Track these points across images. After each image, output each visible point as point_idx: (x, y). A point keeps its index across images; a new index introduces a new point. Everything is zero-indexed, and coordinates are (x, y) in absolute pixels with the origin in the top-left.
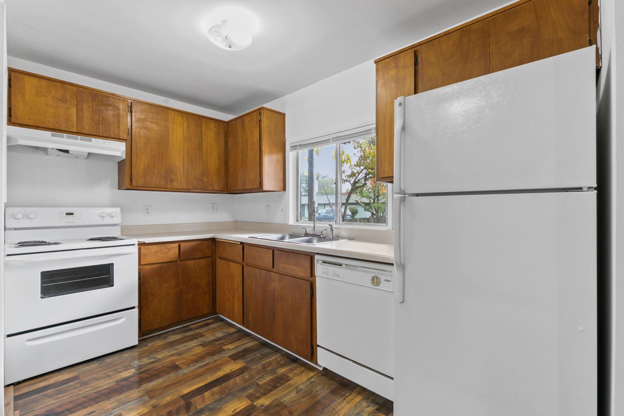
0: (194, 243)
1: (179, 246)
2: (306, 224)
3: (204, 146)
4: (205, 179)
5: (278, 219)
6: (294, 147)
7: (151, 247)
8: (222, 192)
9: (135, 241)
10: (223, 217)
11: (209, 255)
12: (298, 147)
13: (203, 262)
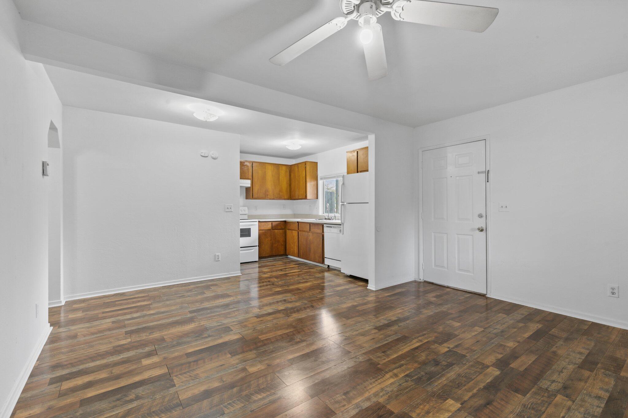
0: (277, 223)
1: (272, 223)
2: (326, 215)
3: (281, 177)
4: (281, 194)
5: (314, 213)
6: (321, 179)
7: (262, 223)
8: (288, 199)
9: (257, 220)
10: (288, 212)
11: (283, 228)
12: (323, 179)
13: (281, 231)
